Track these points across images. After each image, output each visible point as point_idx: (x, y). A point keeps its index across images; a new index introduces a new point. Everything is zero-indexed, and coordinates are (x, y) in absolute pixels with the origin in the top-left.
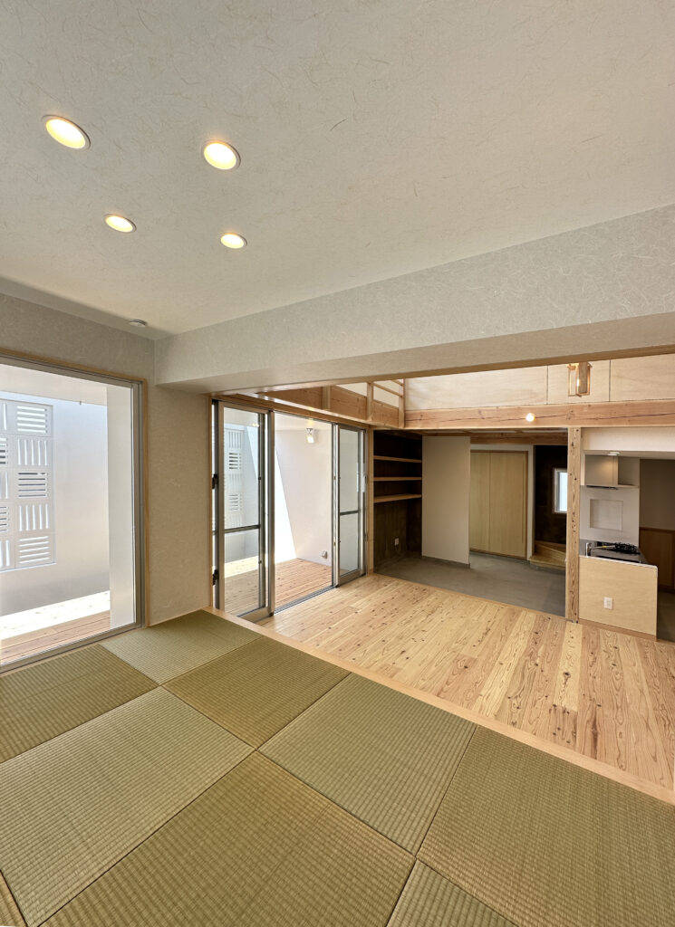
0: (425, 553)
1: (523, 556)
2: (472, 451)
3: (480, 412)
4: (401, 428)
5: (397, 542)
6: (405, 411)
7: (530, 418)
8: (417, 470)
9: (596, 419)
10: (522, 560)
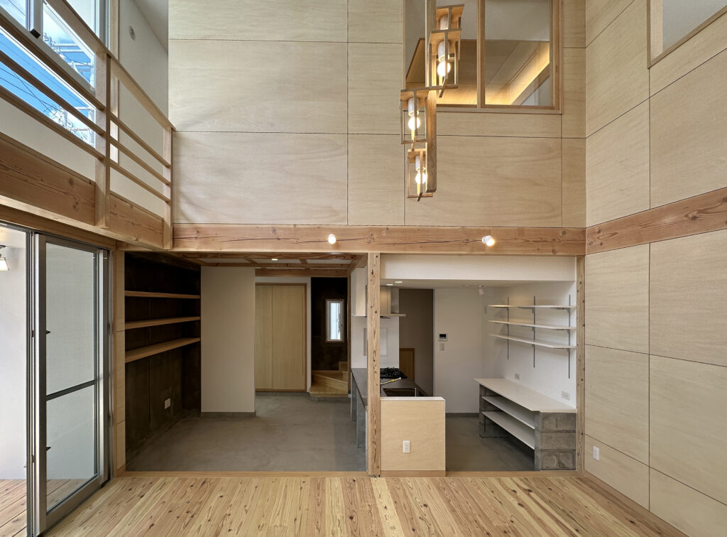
0: (205, 408)
1: (304, 388)
2: (257, 284)
3: (274, 230)
4: (168, 247)
5: (168, 403)
6: (173, 224)
7: (332, 239)
8: (193, 308)
9: (394, 244)
10: (303, 393)
